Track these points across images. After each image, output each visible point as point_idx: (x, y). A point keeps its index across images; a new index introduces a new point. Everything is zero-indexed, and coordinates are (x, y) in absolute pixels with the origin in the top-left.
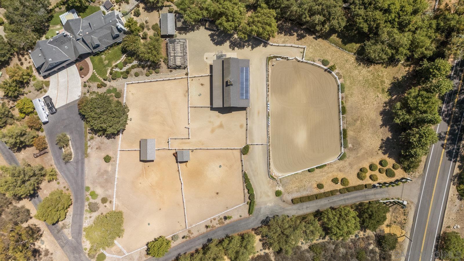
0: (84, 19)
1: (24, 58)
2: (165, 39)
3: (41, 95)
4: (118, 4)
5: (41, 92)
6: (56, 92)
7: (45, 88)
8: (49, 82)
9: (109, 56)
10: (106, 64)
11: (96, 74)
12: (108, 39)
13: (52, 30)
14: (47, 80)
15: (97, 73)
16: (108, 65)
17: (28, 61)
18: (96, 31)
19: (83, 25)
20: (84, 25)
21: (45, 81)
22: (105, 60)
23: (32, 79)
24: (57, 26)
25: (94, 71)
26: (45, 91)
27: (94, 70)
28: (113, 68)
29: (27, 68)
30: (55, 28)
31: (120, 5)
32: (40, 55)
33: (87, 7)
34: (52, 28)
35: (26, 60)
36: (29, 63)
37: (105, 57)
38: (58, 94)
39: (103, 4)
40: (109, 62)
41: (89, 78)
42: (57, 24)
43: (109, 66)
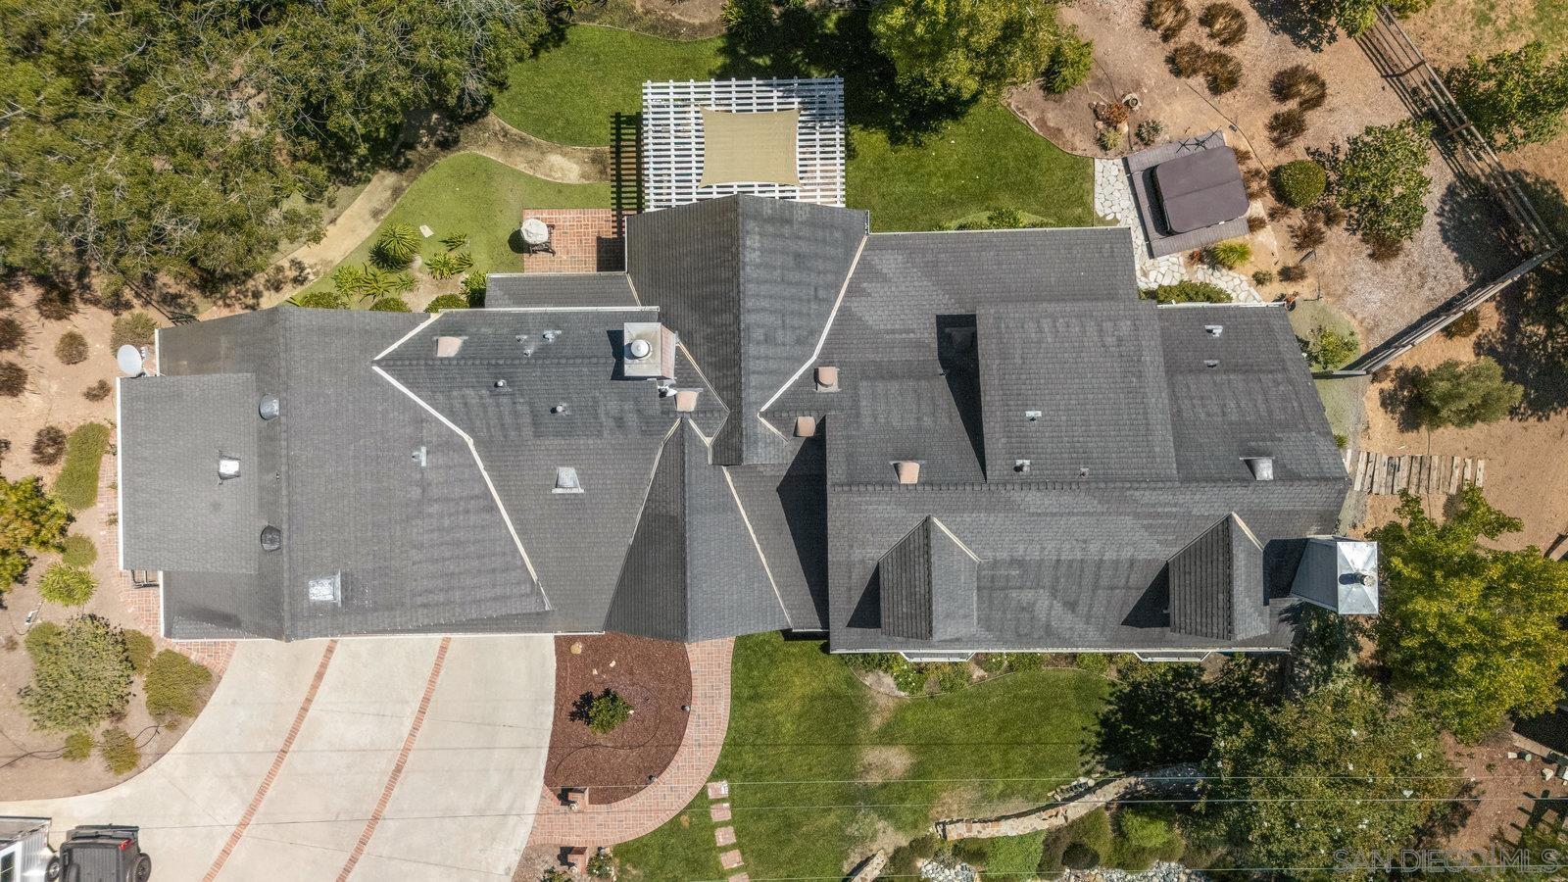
0: (899, 246)
1: (55, 330)
2: (1545, 751)
3: (64, 770)
4: (1297, 218)
5: (76, 750)
6: (230, 813)
7: (138, 720)
8: (202, 679)
9: (948, 716)
10: (875, 779)
11: (724, 836)
12: (1072, 606)
13: (485, 173)
14: (194, 648)
15: (739, 823)
16: (886, 800)
17: (88, 374)
18: (1017, 496)
19: (858, 306)
20: (875, 315)
21: (172, 659)
22: (887, 737)
23: (46, 562)
24: (556, 159)
25: (722, 788)
26: (124, 758)
27: (715, 777)
28: (920, 847)
29: (49, 444)
30: (522, 167)
31: (1307, 239)
32: (229, 467)
33: (953, 107)
34: (493, 154)
35: (73, 349)
36: (99, 392)
37: (902, 708)
38: (239, 853)
39: (1145, 158)
40: (918, 772)
41: (630, 836)
42: (567, 136)
43: (888, 815)
